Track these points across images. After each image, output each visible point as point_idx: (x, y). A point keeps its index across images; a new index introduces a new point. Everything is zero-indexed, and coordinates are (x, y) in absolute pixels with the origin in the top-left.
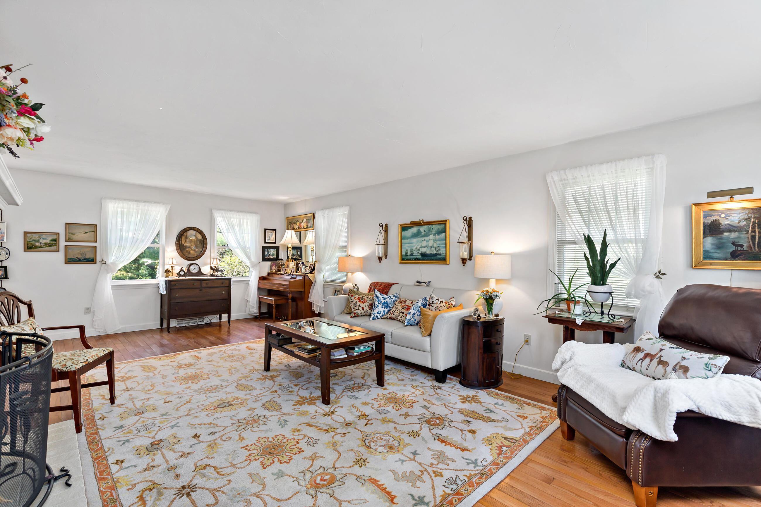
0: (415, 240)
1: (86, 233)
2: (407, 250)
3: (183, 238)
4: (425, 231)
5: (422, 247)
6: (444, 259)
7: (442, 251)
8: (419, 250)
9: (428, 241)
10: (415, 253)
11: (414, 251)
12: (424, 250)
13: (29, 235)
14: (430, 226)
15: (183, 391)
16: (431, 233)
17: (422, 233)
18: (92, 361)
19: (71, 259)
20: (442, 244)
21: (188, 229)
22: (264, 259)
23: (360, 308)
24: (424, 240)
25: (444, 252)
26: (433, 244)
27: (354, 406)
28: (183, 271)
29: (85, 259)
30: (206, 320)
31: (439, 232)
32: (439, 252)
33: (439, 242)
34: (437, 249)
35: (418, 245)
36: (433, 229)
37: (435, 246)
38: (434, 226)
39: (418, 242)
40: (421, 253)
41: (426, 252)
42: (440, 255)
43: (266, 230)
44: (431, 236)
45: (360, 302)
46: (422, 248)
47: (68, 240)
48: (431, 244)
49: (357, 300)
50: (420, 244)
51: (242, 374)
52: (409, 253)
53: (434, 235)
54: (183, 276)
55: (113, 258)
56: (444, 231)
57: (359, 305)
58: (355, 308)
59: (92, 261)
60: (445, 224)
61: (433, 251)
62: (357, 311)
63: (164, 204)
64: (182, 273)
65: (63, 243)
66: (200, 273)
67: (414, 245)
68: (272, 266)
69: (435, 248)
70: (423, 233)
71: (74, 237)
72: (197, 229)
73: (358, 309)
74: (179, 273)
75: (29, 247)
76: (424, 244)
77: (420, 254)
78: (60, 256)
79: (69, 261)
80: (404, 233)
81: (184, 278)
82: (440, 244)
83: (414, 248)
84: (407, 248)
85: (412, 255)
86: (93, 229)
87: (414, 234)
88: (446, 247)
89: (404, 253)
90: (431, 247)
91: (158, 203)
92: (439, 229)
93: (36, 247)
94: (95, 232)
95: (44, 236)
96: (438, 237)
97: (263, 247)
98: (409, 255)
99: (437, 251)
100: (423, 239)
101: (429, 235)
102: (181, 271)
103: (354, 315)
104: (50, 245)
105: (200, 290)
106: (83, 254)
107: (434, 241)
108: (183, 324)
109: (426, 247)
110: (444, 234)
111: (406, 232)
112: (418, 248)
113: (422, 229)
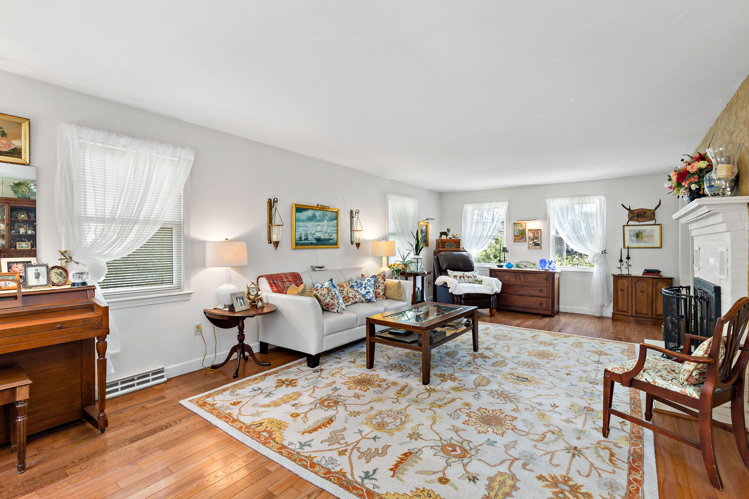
0: (310, 224)
2: (301, 234)
4: (320, 216)
5: (317, 232)
6: (336, 244)
7: (334, 236)
8: (314, 234)
9: (322, 226)
10: (310, 238)
11: (309, 236)
12: (318, 235)
14: (325, 212)
16: (325, 219)
17: (317, 217)
20: (334, 230)
24: (319, 225)
25: (336, 237)
26: (327, 229)
31: (332, 219)
32: (332, 238)
33: (331, 228)
34: (330, 235)
35: (313, 230)
36: (327, 215)
37: (328, 231)
38: (328, 212)
39: (313, 226)
40: (315, 237)
41: (320, 237)
42: (332, 240)
44: (325, 222)
46: (317, 233)
48: (325, 229)
50: (315, 229)
52: (303, 238)
53: (328, 221)
56: (336, 218)
60: (337, 213)
61: (327, 237)
67: (309, 229)
69: (328, 233)
70: (318, 218)
76: (319, 228)
77: (315, 239)
80: (298, 214)
82: (332, 230)
83: (309, 232)
84: (301, 231)
85: (306, 239)
87: (310, 217)
88: (337, 233)
89: (297, 237)
90: (325, 232)
92: (332, 216)
96: (331, 223)
98: (303, 239)
99: (330, 236)
100: (318, 223)
101: (323, 221)
107: (327, 227)
109: (320, 231)
110: (335, 221)
111: (300, 213)
112: (313, 233)
113: (318, 213)
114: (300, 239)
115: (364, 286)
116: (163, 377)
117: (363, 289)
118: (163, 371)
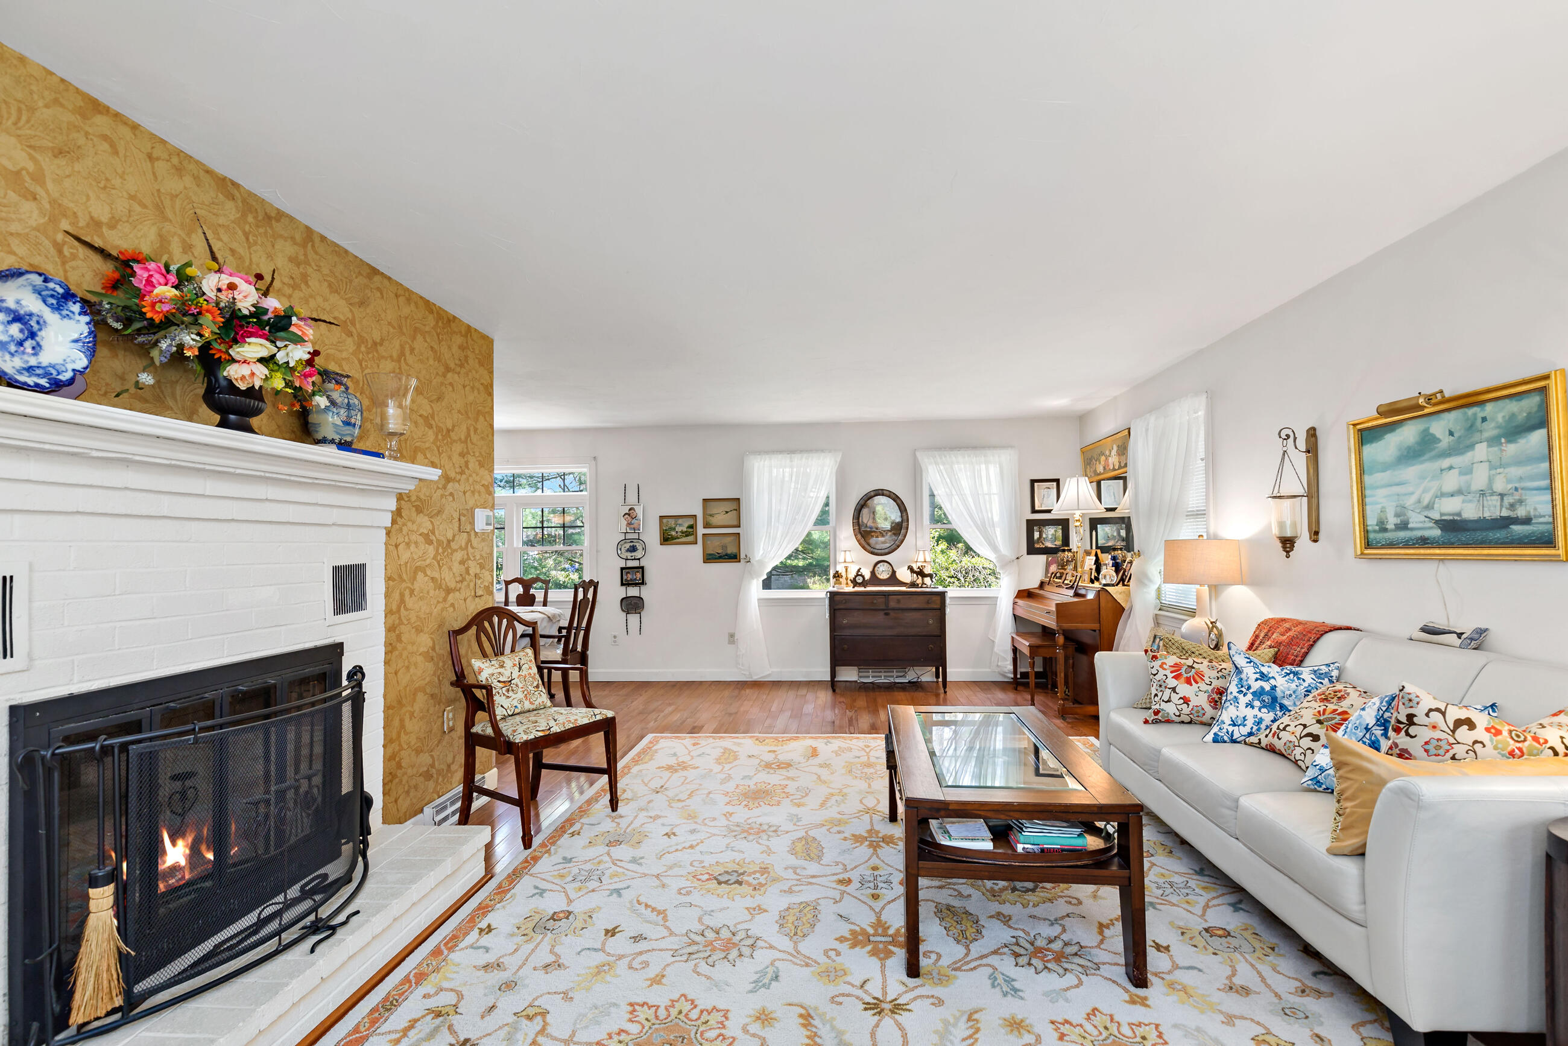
0: (1410, 472)
1: (727, 512)
2: (1383, 511)
3: (865, 511)
4: (1451, 434)
5: (1443, 495)
7: (1536, 505)
8: (1429, 507)
9: (1467, 471)
10: (1416, 520)
11: (1410, 514)
12: (1450, 507)
13: (665, 521)
14: (1471, 411)
15: (714, 819)
16: (1477, 437)
17: (1439, 440)
18: (559, 731)
19: (710, 555)
20: (1532, 478)
21: (872, 494)
22: (1032, 550)
23: (1175, 698)
24: (1451, 468)
25: (1546, 509)
26: (1491, 480)
27: (975, 1016)
28: (861, 575)
29: (727, 555)
30: (911, 675)
31: (1515, 431)
32: (1521, 512)
33: (1515, 472)
34: (1508, 500)
35: (1425, 491)
36: (1484, 419)
37: (1499, 486)
38: (1489, 407)
39: (1422, 477)
40: (1437, 517)
41: (1459, 514)
42: (1527, 521)
43: (1033, 482)
44: (1481, 451)
45: (1176, 677)
46: (1444, 500)
47: (707, 525)
48: (1480, 479)
49: (1168, 673)
50: (1434, 486)
51: (839, 813)
52: (1392, 521)
53: (1493, 441)
54: (860, 585)
55: (761, 552)
56: (1540, 420)
57: (1174, 689)
58: (1160, 694)
59: (734, 558)
60: (1544, 390)
61: (1493, 509)
62: (1164, 706)
63: (830, 451)
64: (859, 580)
65: (701, 531)
66: (893, 579)
67: (1411, 489)
68: (1048, 565)
69: (1502, 496)
70: (1446, 441)
71: (714, 521)
72: (888, 493)
73: (1169, 701)
74: (855, 579)
75: (666, 539)
76: (1451, 482)
77: (1437, 522)
78: (697, 551)
79: (710, 558)
80: (1365, 453)
81: (862, 589)
82: (1521, 479)
83: (1410, 502)
84: (1384, 503)
85: (1403, 526)
86: (734, 506)
87: (1409, 448)
88: (1551, 488)
89: (1372, 522)
90: (1482, 494)
91: (823, 451)
92: (1513, 416)
93: (673, 538)
94: (738, 510)
95: (680, 521)
96: (1511, 449)
97: (1028, 521)
98: (1390, 526)
99: (1512, 506)
100: (1446, 463)
101: (1471, 447)
102: (858, 575)
103: (1154, 717)
104: (686, 534)
105: (887, 614)
106: (724, 547)
107: (1492, 467)
108: (869, 677)
109: (1459, 492)
110: (1542, 432)
111: (1374, 445)
112: (1426, 502)
113: (1439, 427)
114: (1382, 526)
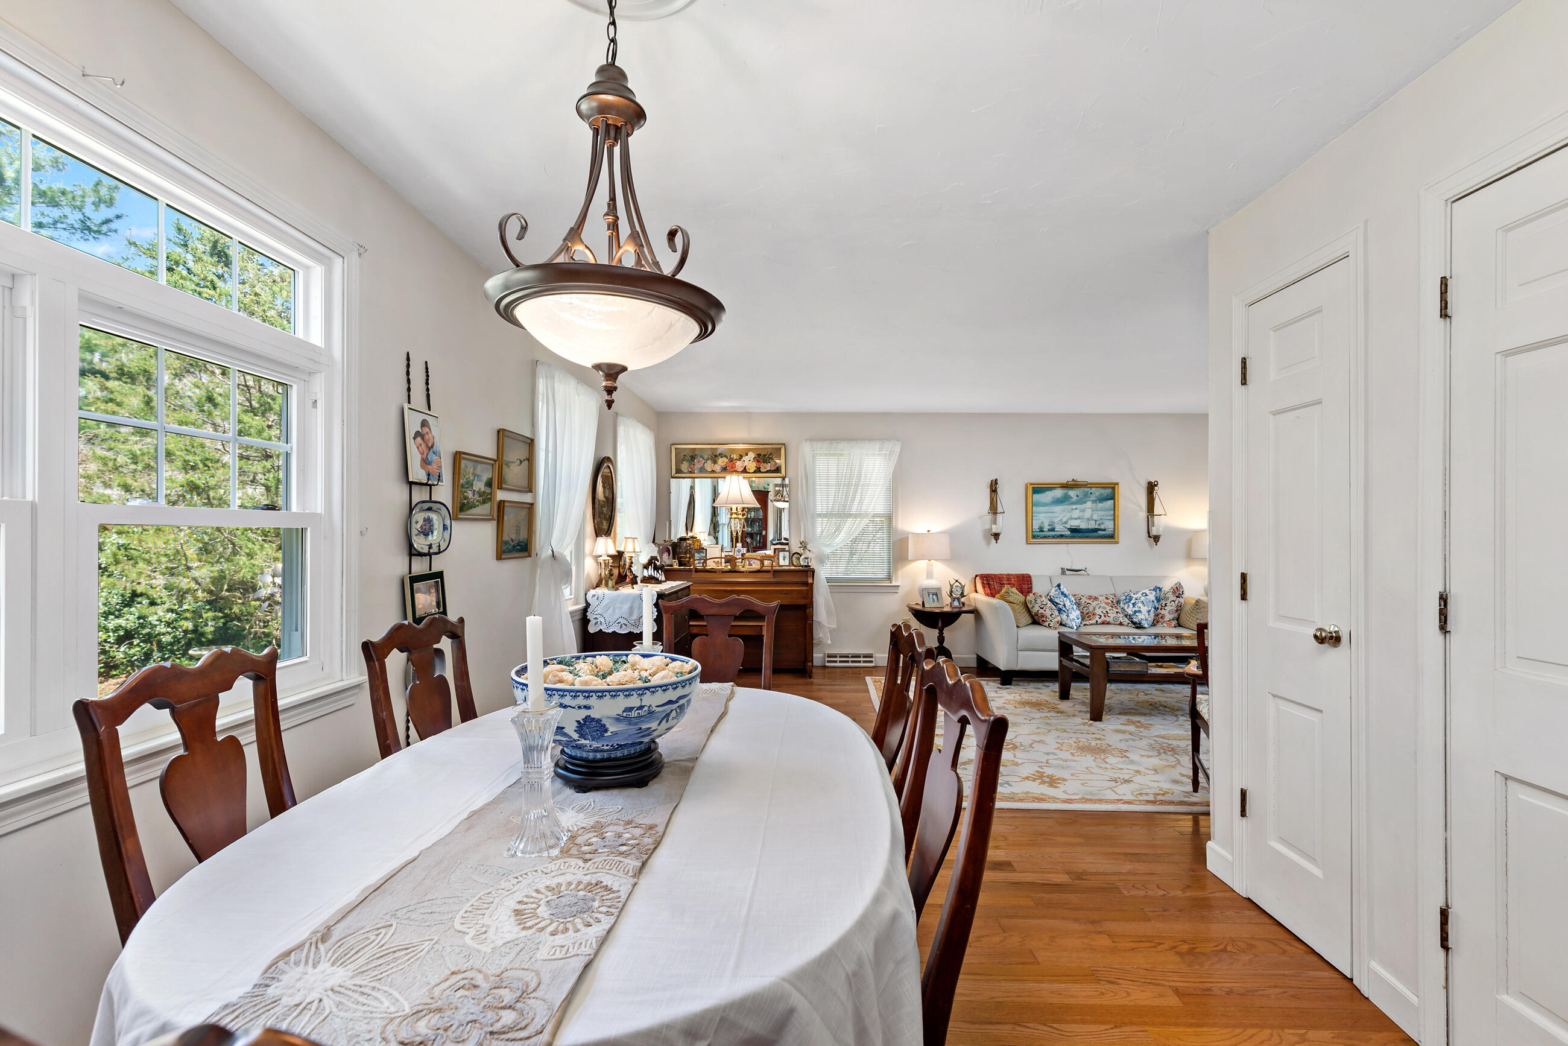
0: (1058, 508)
1: (521, 462)
2: (1042, 523)
4: (1077, 496)
5: (1072, 519)
6: (1112, 536)
7: (1109, 525)
8: (1066, 523)
9: (1083, 511)
10: (1059, 527)
11: (1056, 525)
12: (1074, 524)
13: (463, 464)
14: (1086, 490)
16: (1088, 499)
17: (1072, 498)
20: (1107, 516)
21: (604, 462)
24: (1076, 509)
25: (1111, 526)
26: (1092, 515)
29: (520, 544)
31: (1102, 499)
32: (1102, 527)
33: (1102, 513)
34: (1098, 522)
35: (1064, 516)
36: (1091, 493)
37: (1095, 517)
38: (1093, 489)
39: (1064, 511)
41: (1079, 526)
42: (1104, 530)
44: (1089, 504)
46: (1073, 521)
48: (1088, 514)
50: (1068, 515)
52: (1046, 528)
53: (1094, 502)
56: (1112, 497)
60: (1114, 488)
61: (1092, 525)
67: (1058, 515)
69: (1096, 521)
70: (1075, 499)
72: (610, 463)
76: (1076, 514)
77: (1069, 529)
80: (1036, 496)
82: (1103, 516)
83: (1056, 520)
84: (1042, 518)
85: (1053, 530)
86: (527, 451)
87: (1058, 499)
88: (1114, 519)
89: (1036, 527)
90: (1088, 519)
92: (1102, 494)
96: (1100, 505)
98: (1046, 530)
99: (1100, 525)
100: (1074, 507)
101: (1086, 502)
106: (519, 529)
107: (1093, 511)
109: (1079, 518)
110: (1112, 502)
111: (1040, 495)
112: (1064, 520)
113: (1072, 493)
114: (1041, 530)
115: (1133, 602)
116: (871, 662)
117: (1131, 606)
118: (872, 657)
